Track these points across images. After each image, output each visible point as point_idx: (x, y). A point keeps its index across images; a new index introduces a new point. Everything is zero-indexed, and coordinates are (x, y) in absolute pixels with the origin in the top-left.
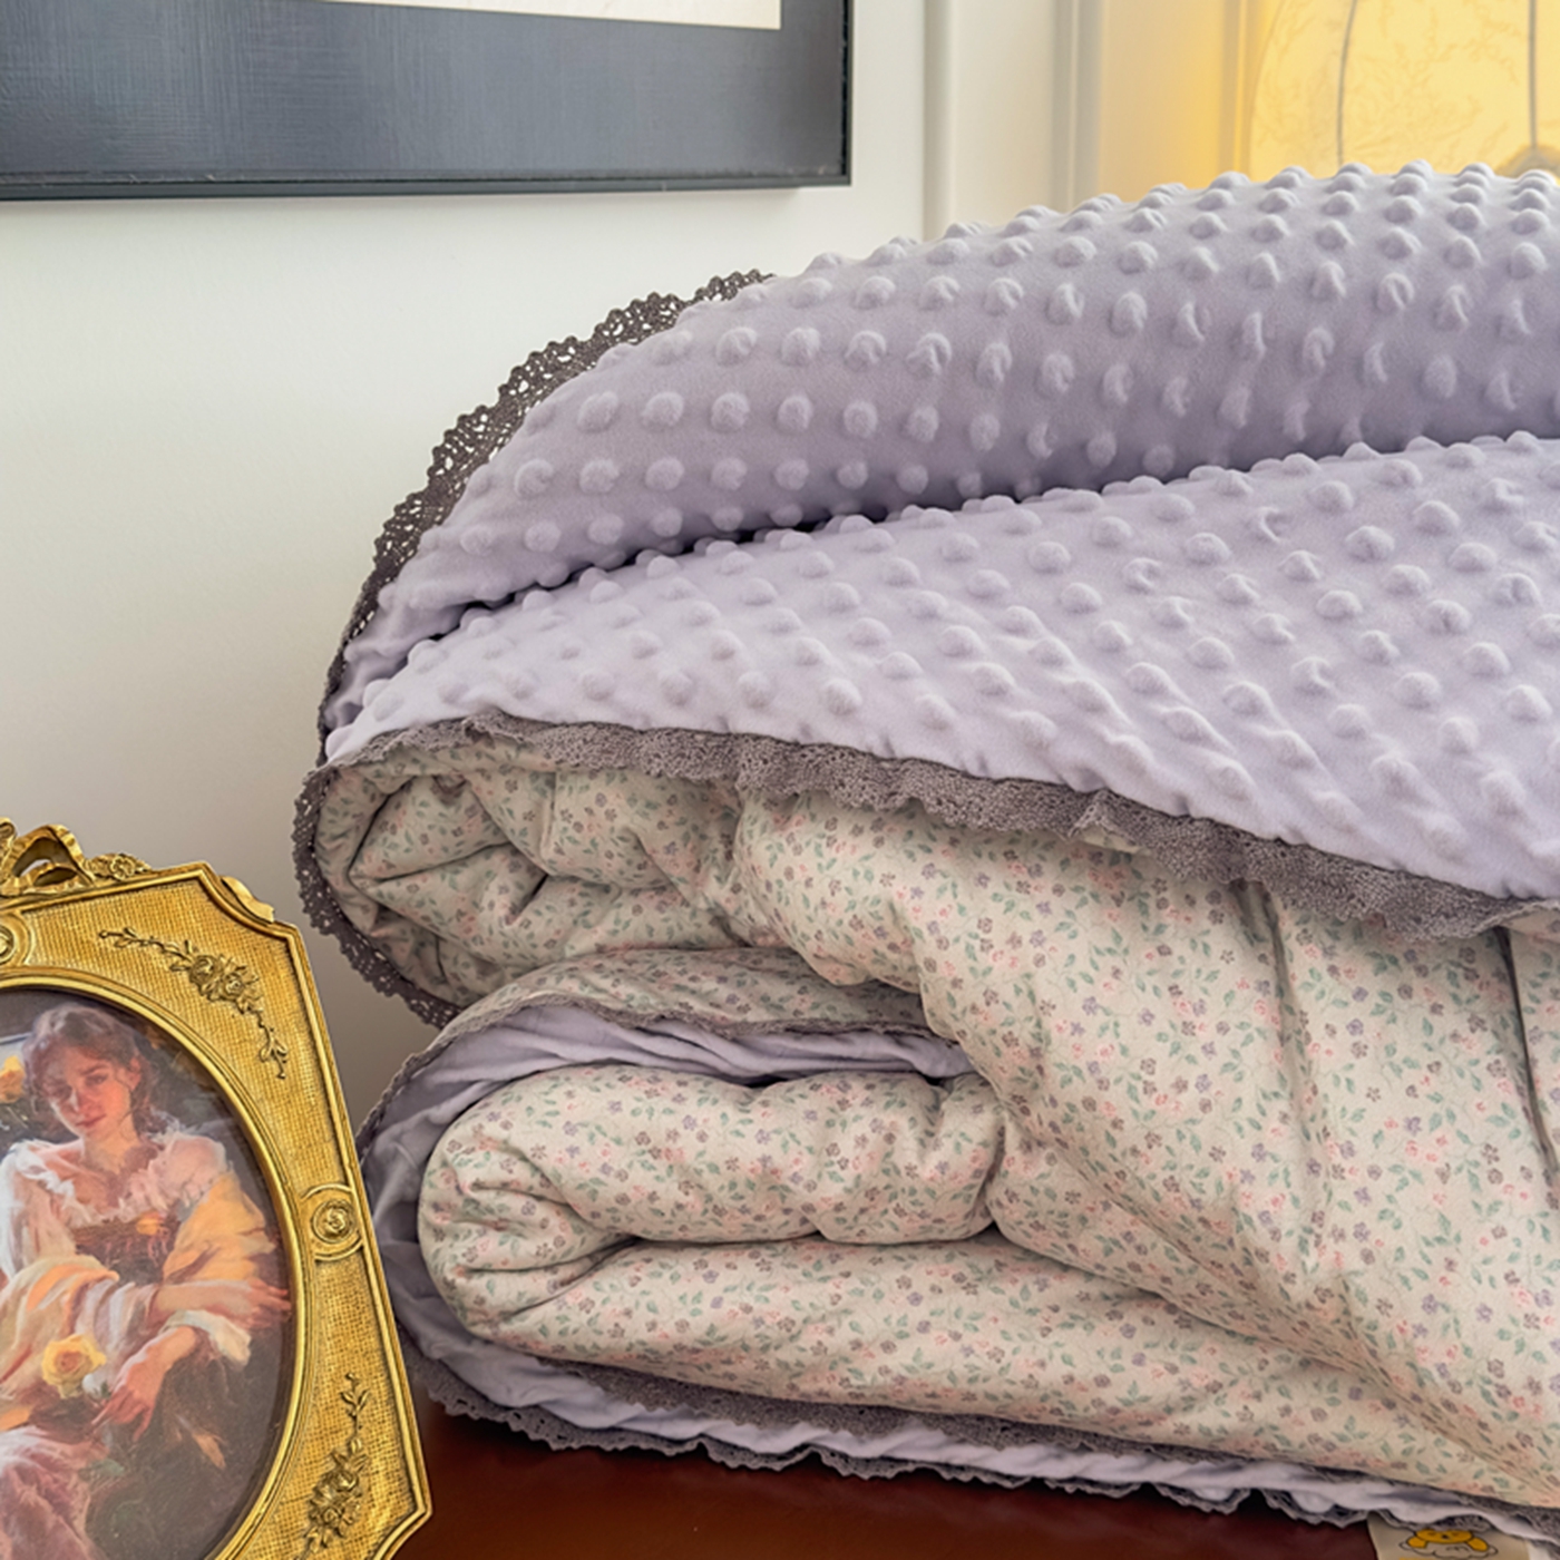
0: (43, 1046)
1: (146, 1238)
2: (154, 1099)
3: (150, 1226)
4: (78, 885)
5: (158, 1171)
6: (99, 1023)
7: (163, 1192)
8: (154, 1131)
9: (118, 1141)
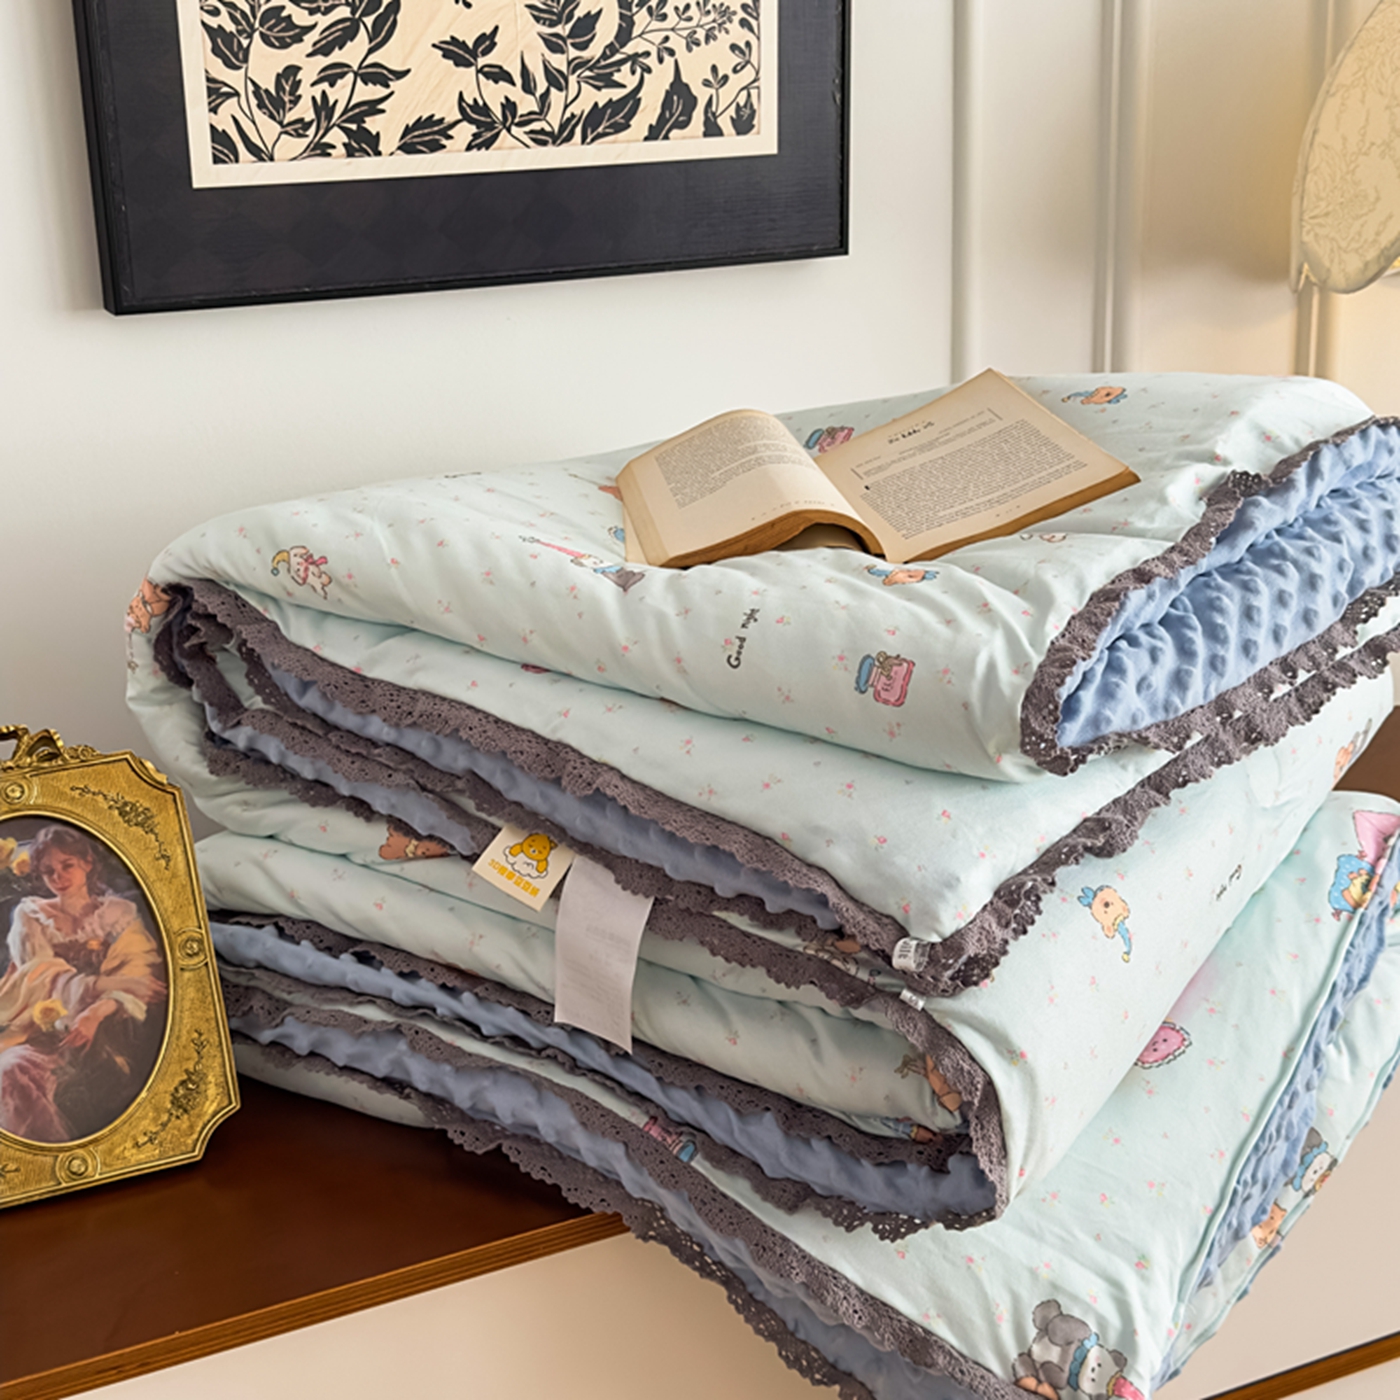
0: (41, 847)
1: (92, 951)
2: (99, 879)
3: (94, 945)
4: (60, 762)
5: (100, 917)
6: (72, 836)
7: (102, 928)
8: (98, 895)
9: (78, 900)
